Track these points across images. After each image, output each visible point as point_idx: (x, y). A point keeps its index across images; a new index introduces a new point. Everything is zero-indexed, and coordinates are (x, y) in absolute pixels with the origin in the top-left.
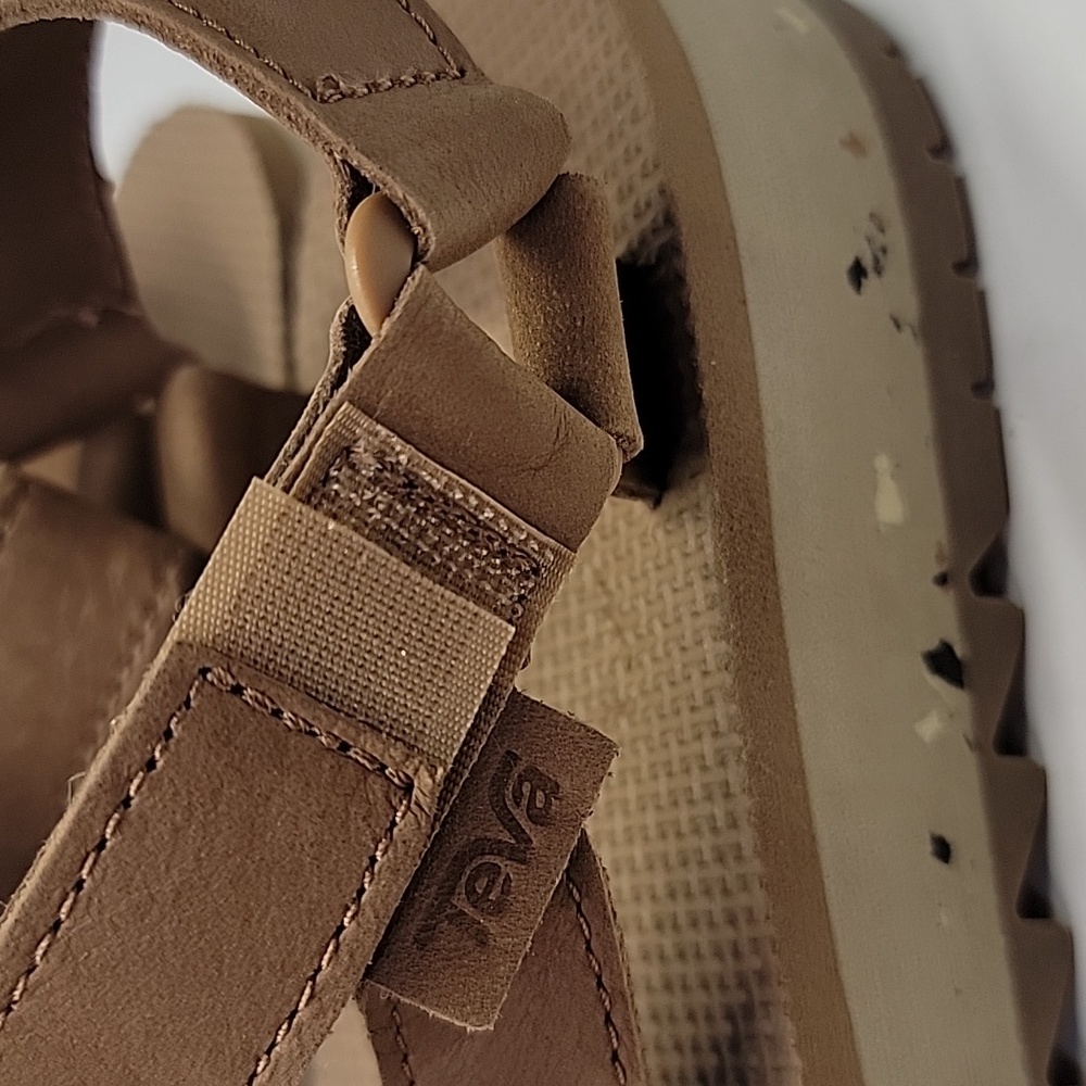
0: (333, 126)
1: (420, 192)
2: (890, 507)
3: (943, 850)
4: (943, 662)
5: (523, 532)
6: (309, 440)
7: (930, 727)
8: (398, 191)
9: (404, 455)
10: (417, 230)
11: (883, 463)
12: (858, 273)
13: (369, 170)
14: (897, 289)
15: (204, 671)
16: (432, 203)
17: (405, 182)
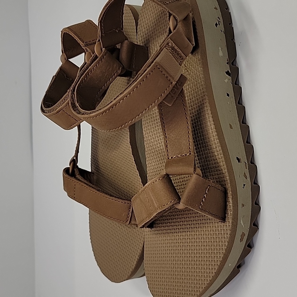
0: (167, 7)
1: (177, 15)
2: (221, 54)
3: (228, 95)
4: (228, 73)
5: (183, 55)
6: (165, 42)
7: (226, 81)
8: (174, 15)
9: (174, 45)
10: (176, 19)
11: (220, 48)
12: (216, 25)
13: (171, 12)
14: (221, 26)
15: (157, 66)
16: (178, 16)
17: (175, 14)
